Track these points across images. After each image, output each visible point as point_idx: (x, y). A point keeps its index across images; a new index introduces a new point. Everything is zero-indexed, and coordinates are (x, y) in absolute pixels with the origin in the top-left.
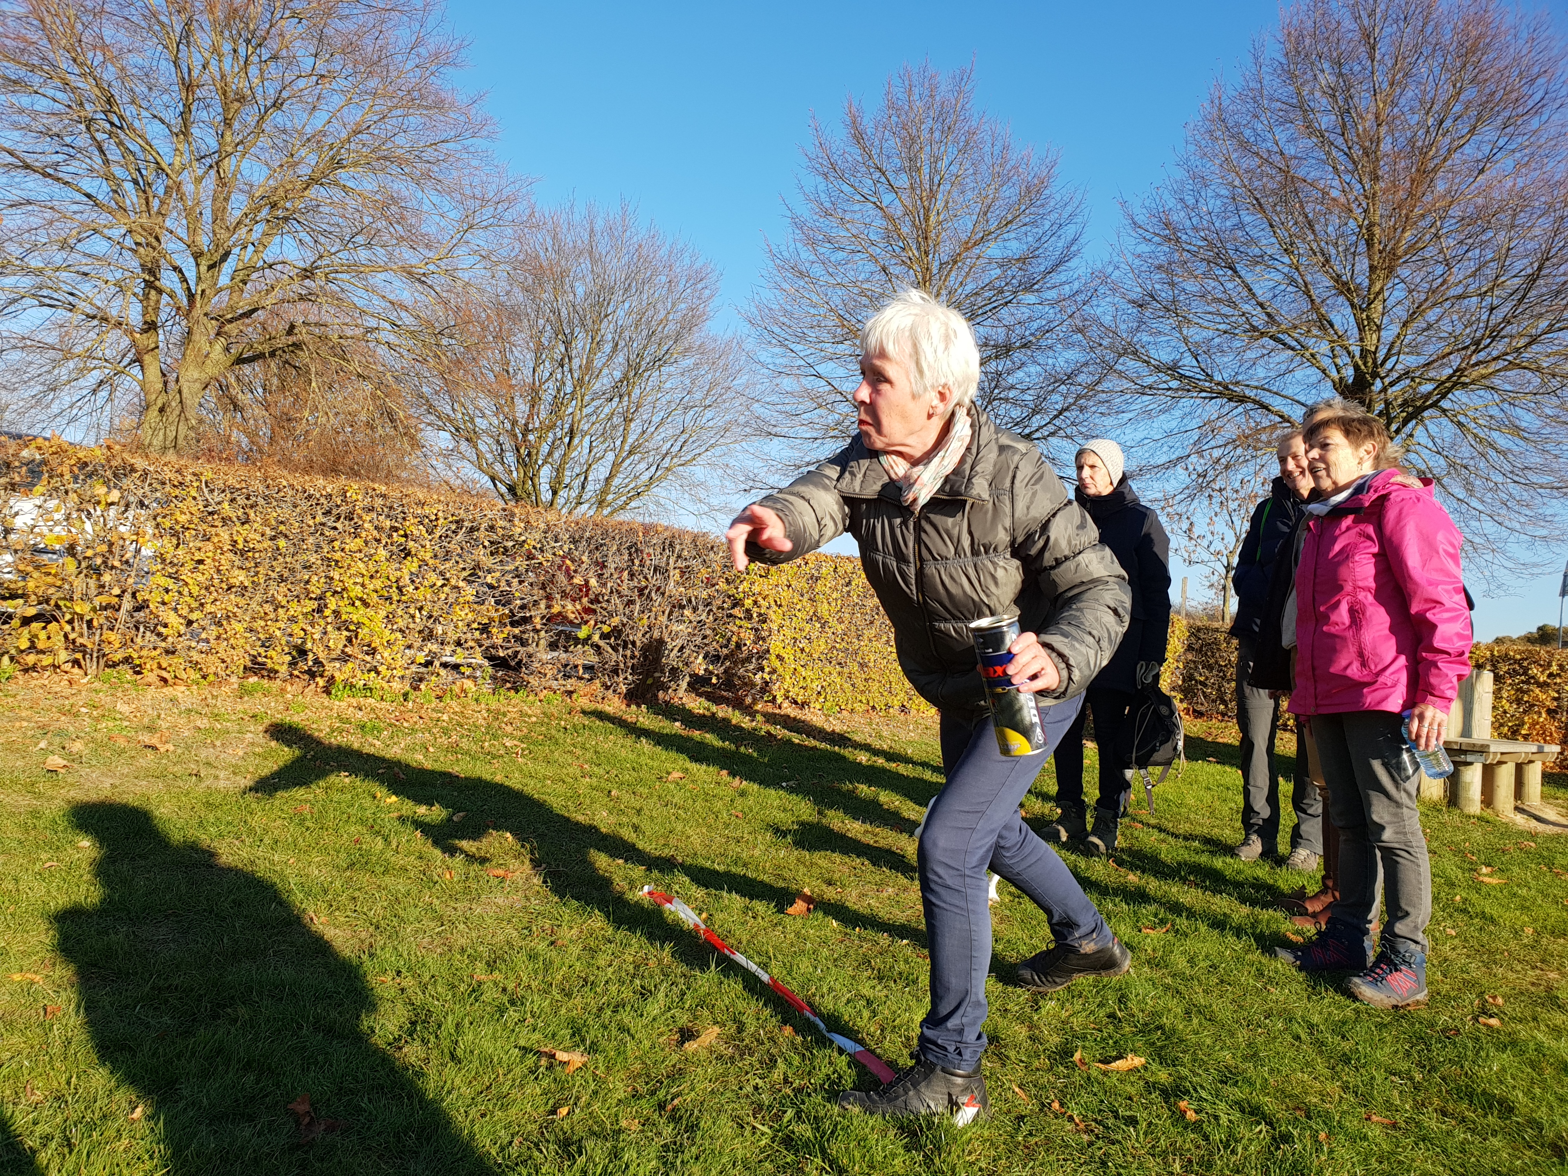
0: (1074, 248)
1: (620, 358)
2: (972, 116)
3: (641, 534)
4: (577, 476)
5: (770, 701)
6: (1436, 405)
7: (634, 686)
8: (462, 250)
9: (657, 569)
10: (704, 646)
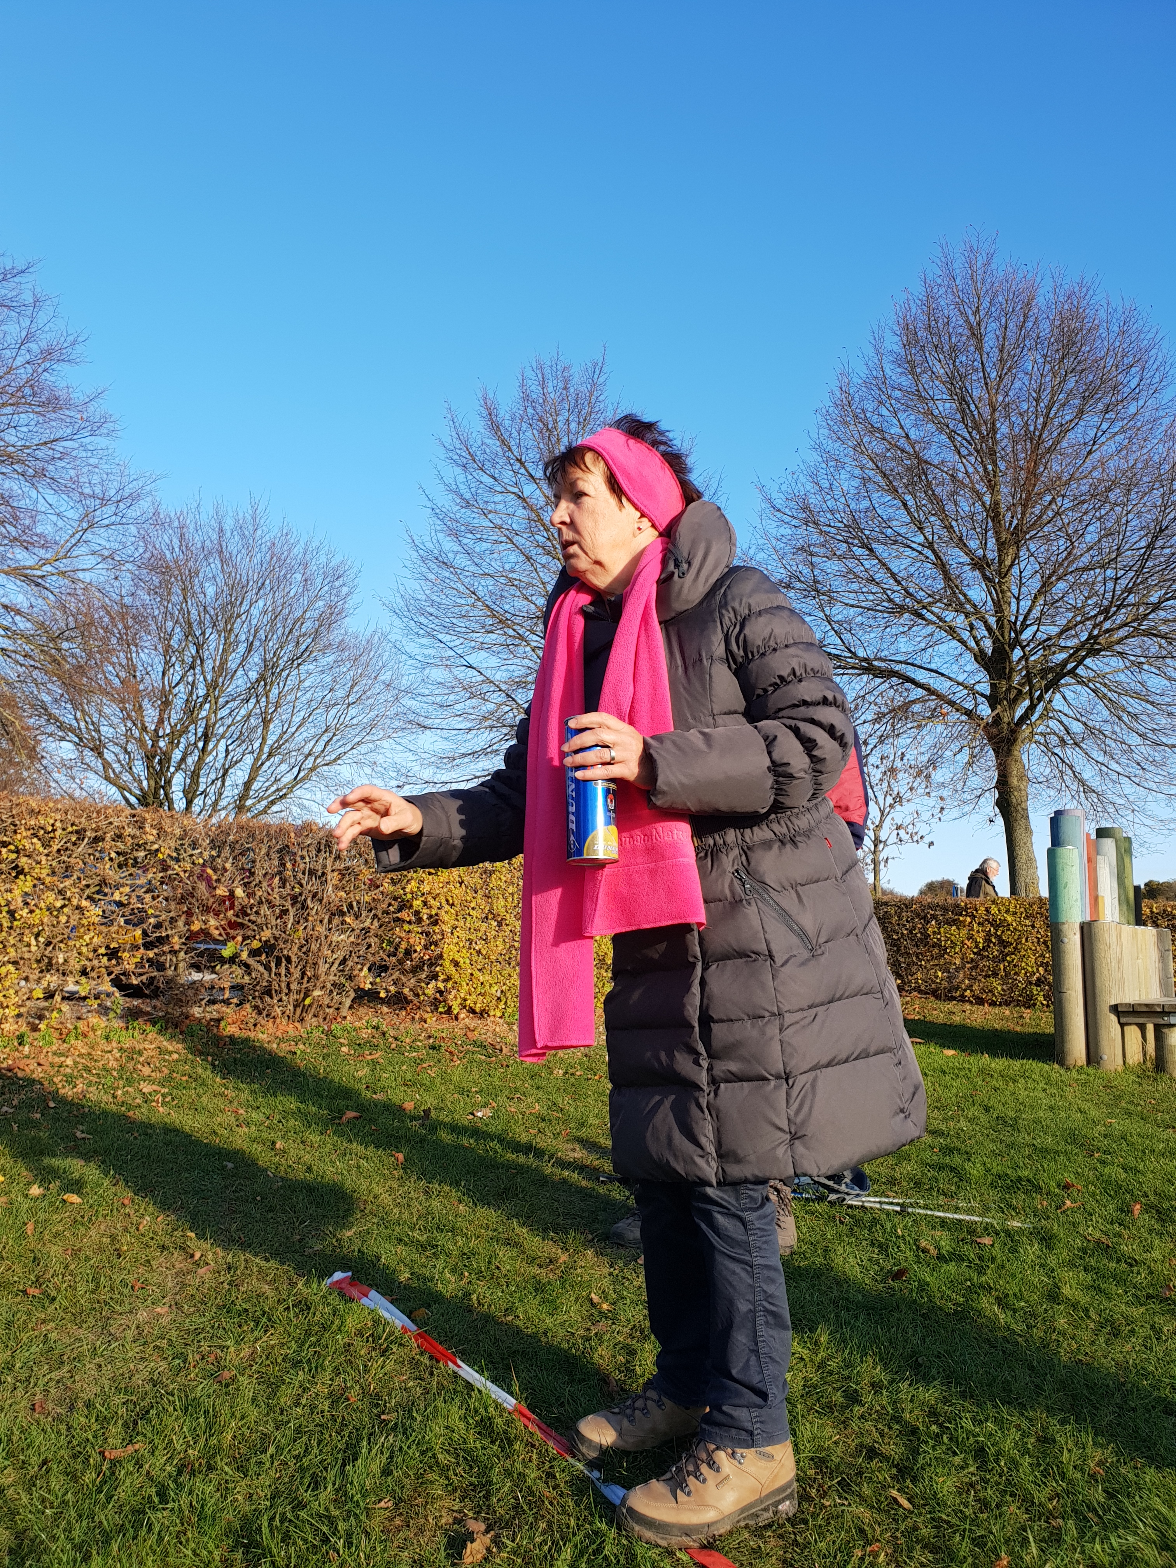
1: (256, 658)
3: (292, 835)
4: (213, 782)
5: (445, 1013)
6: (1072, 672)
7: (291, 1007)
8: (82, 550)
9: (312, 872)
10: (369, 956)
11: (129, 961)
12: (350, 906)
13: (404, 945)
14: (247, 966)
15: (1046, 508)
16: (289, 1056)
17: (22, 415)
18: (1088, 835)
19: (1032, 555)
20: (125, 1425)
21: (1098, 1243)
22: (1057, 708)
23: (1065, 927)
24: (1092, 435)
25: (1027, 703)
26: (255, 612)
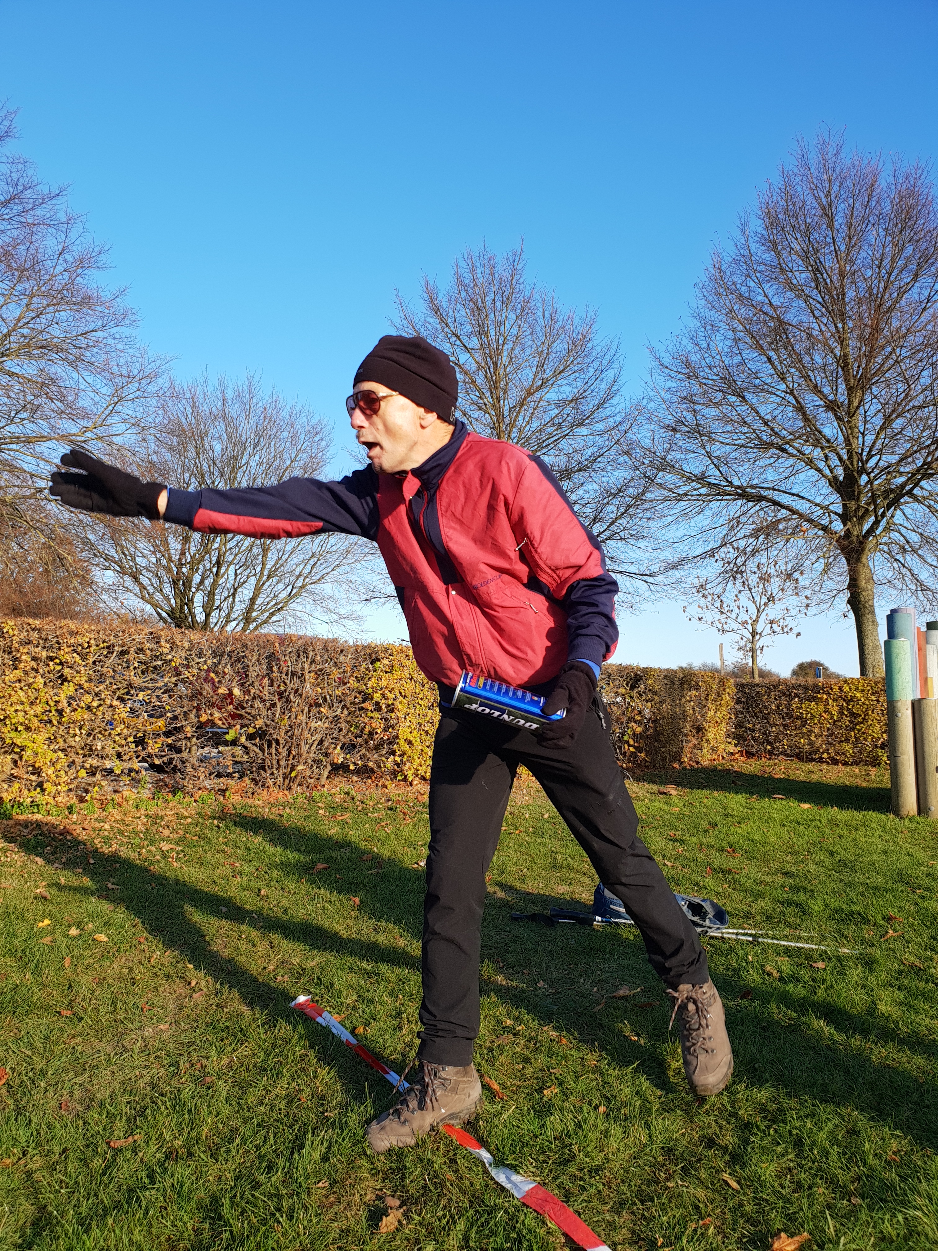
0: (615, 388)
2: (524, 288)
3: (277, 645)
4: (226, 598)
5: (402, 780)
6: (910, 493)
7: (281, 779)
8: (115, 419)
9: (293, 674)
10: (341, 737)
11: (153, 747)
12: (325, 699)
13: (367, 729)
14: (246, 747)
15: (887, 358)
16: (278, 819)
17: (62, 313)
18: (918, 628)
19: (875, 397)
20: (128, 1120)
21: (913, 966)
22: (897, 522)
23: (899, 704)
24: (927, 295)
25: (872, 519)
26: (253, 463)
